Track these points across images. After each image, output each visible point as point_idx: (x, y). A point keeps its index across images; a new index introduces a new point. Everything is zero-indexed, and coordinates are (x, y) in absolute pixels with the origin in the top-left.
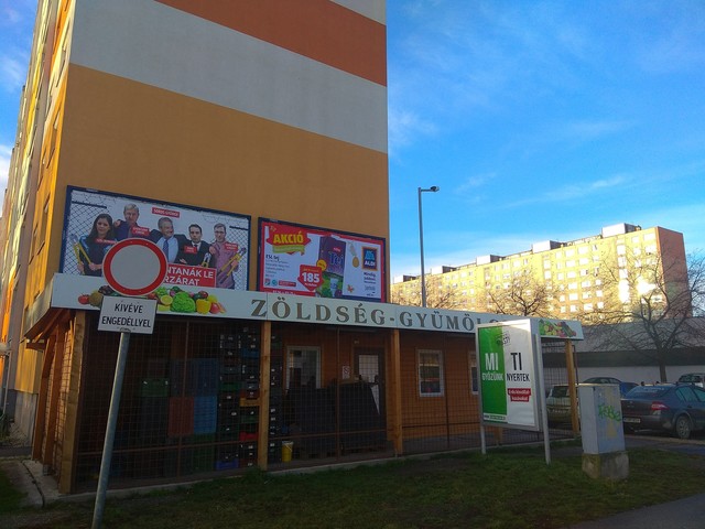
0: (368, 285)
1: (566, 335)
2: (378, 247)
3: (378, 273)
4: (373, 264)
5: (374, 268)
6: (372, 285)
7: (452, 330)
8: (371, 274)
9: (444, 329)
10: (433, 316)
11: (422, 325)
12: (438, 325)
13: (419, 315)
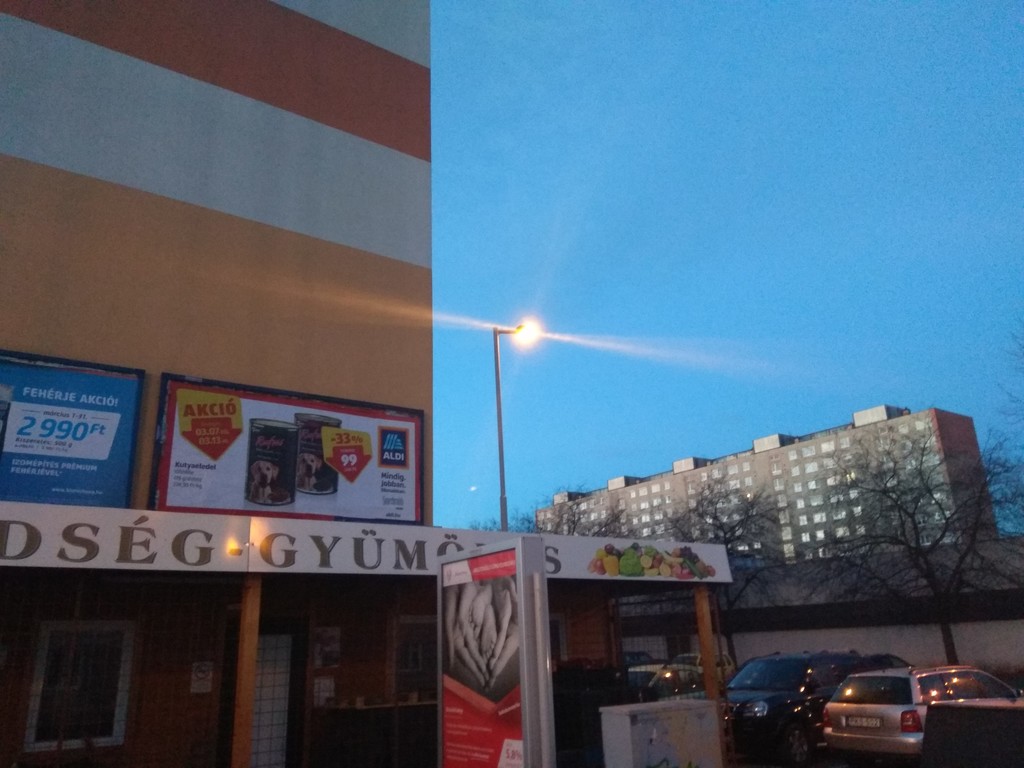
0: (389, 495)
1: (692, 574)
2: (410, 427)
3: (410, 474)
4: (401, 457)
5: (403, 464)
6: (397, 496)
7: (405, 571)
8: (397, 476)
9: (387, 568)
10: (359, 544)
11: (325, 562)
12: (370, 558)
13: (318, 540)
